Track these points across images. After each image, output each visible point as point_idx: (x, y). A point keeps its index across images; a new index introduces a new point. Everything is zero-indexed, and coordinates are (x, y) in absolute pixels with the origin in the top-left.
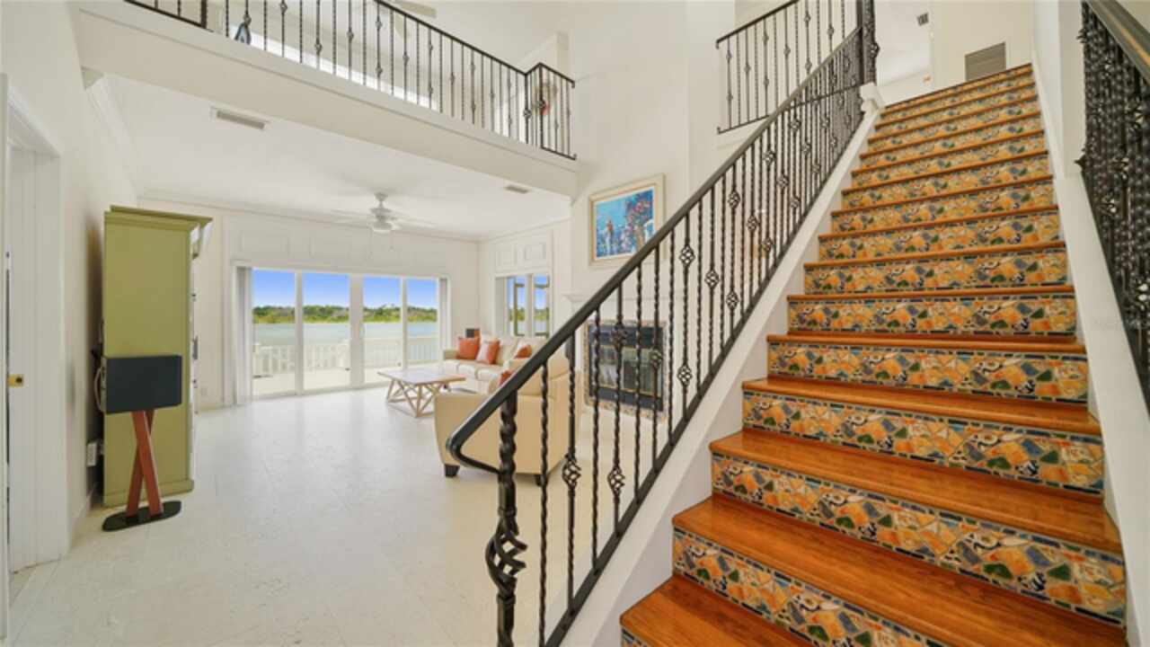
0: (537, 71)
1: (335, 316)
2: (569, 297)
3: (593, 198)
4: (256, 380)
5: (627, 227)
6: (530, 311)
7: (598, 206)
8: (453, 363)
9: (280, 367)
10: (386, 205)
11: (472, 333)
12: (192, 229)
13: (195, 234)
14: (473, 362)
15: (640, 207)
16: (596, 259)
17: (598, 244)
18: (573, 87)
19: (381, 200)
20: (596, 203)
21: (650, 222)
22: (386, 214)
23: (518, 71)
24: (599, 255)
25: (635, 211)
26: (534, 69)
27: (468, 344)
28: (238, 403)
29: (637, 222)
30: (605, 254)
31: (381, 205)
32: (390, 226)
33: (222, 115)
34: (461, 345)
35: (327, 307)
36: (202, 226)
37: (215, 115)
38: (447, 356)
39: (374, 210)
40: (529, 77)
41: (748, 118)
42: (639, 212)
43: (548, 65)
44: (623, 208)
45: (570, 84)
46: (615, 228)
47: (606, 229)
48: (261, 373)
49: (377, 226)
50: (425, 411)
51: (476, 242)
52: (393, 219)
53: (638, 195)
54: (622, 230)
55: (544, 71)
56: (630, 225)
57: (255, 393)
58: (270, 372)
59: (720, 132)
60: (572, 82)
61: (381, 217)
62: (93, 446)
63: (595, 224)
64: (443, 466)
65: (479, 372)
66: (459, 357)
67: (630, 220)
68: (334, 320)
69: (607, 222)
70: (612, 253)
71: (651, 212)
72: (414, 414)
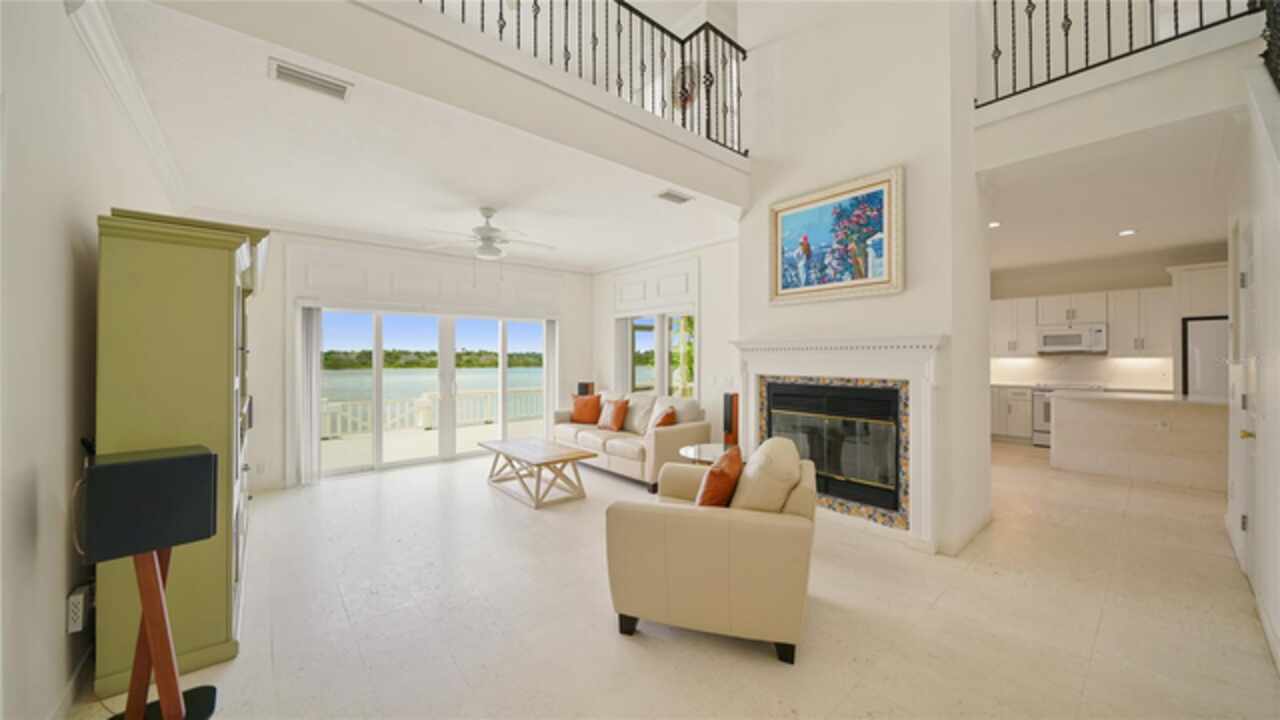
0: (702, 34)
1: (402, 361)
2: (737, 344)
3: (777, 207)
4: (324, 443)
5: (835, 246)
6: (662, 354)
7: (784, 218)
8: (570, 429)
9: (350, 428)
10: (493, 223)
11: (585, 389)
12: (239, 245)
13: (243, 254)
14: (595, 427)
15: (858, 216)
16: (781, 291)
17: (785, 270)
18: (745, 58)
19: (488, 217)
20: (780, 215)
21: (878, 236)
22: (497, 234)
23: (673, 37)
24: (785, 287)
25: (850, 221)
26: (697, 32)
27: (586, 404)
28: (303, 481)
29: (855, 237)
30: (796, 286)
31: (487, 223)
32: (499, 251)
33: (285, 73)
34: (576, 404)
35: (394, 351)
36: (253, 244)
37: (274, 73)
38: (560, 419)
39: (479, 230)
40: (687, 45)
41: (1049, 75)
42: (857, 223)
43: (718, 27)
44: (829, 219)
45: (741, 56)
46: (813, 248)
47: (800, 250)
48: (328, 435)
49: (482, 250)
50: (546, 499)
51: (589, 274)
52: (505, 241)
53: (856, 198)
54: (829, 250)
55: (712, 34)
56: (839, 242)
57: (324, 468)
58: (339, 434)
59: (977, 107)
60: (744, 52)
61: (488, 238)
62: (79, 599)
63: (780, 241)
64: (617, 616)
65: (609, 443)
66: (573, 420)
67: (841, 236)
68: (401, 366)
69: (801, 240)
70: (808, 283)
71: (880, 223)
72: (533, 504)
